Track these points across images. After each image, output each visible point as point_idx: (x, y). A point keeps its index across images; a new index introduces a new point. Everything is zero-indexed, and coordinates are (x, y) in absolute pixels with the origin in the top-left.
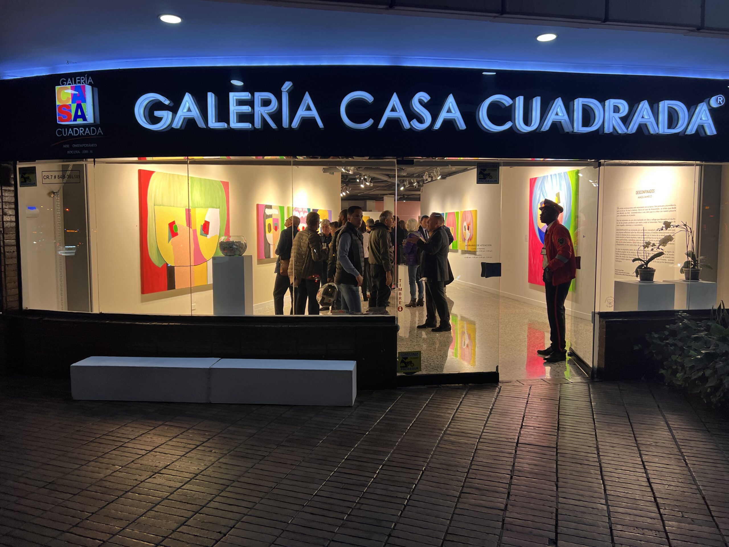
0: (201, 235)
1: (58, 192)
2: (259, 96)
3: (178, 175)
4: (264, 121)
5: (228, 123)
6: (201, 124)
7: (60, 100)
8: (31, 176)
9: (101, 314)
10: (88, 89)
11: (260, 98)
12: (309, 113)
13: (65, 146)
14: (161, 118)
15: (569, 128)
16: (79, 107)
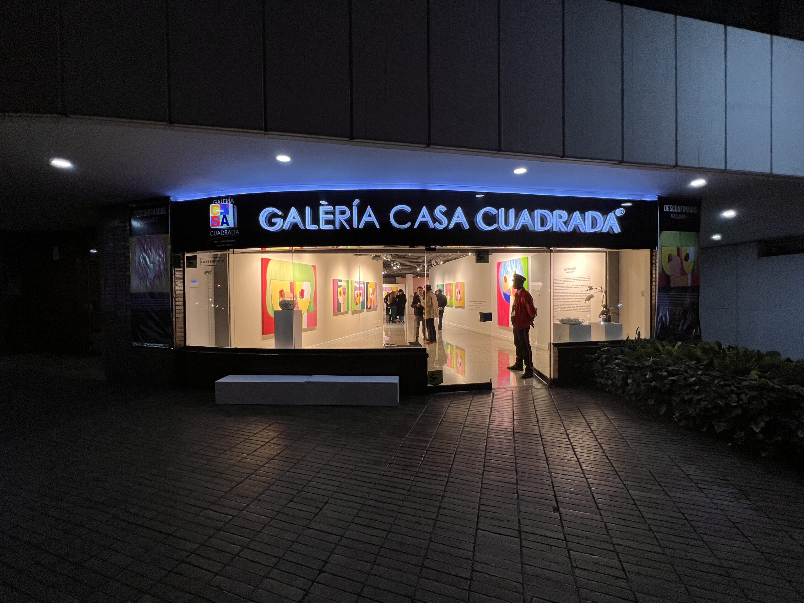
0: (299, 298)
1: (211, 271)
2: (339, 208)
3: (286, 262)
4: (341, 224)
5: (319, 226)
6: (302, 227)
7: (213, 213)
8: (193, 261)
9: (236, 348)
10: (231, 206)
11: (339, 210)
12: (369, 219)
13: (215, 242)
14: (276, 223)
15: (532, 228)
16: (225, 217)
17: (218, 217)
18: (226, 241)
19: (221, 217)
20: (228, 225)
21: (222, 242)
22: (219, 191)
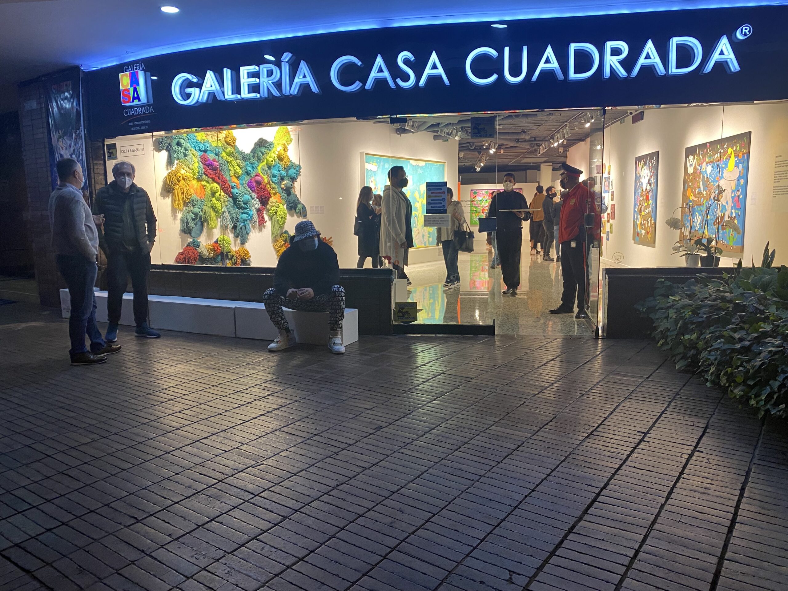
2: (264, 68)
4: (269, 90)
5: (240, 95)
6: (220, 97)
7: (123, 86)
8: (114, 151)
10: (141, 74)
11: (265, 70)
12: (304, 79)
13: (130, 124)
14: (191, 94)
15: (561, 76)
16: (135, 90)
17: (128, 90)
18: (140, 123)
19: (132, 90)
20: (139, 100)
21: (136, 123)
22: (128, 55)
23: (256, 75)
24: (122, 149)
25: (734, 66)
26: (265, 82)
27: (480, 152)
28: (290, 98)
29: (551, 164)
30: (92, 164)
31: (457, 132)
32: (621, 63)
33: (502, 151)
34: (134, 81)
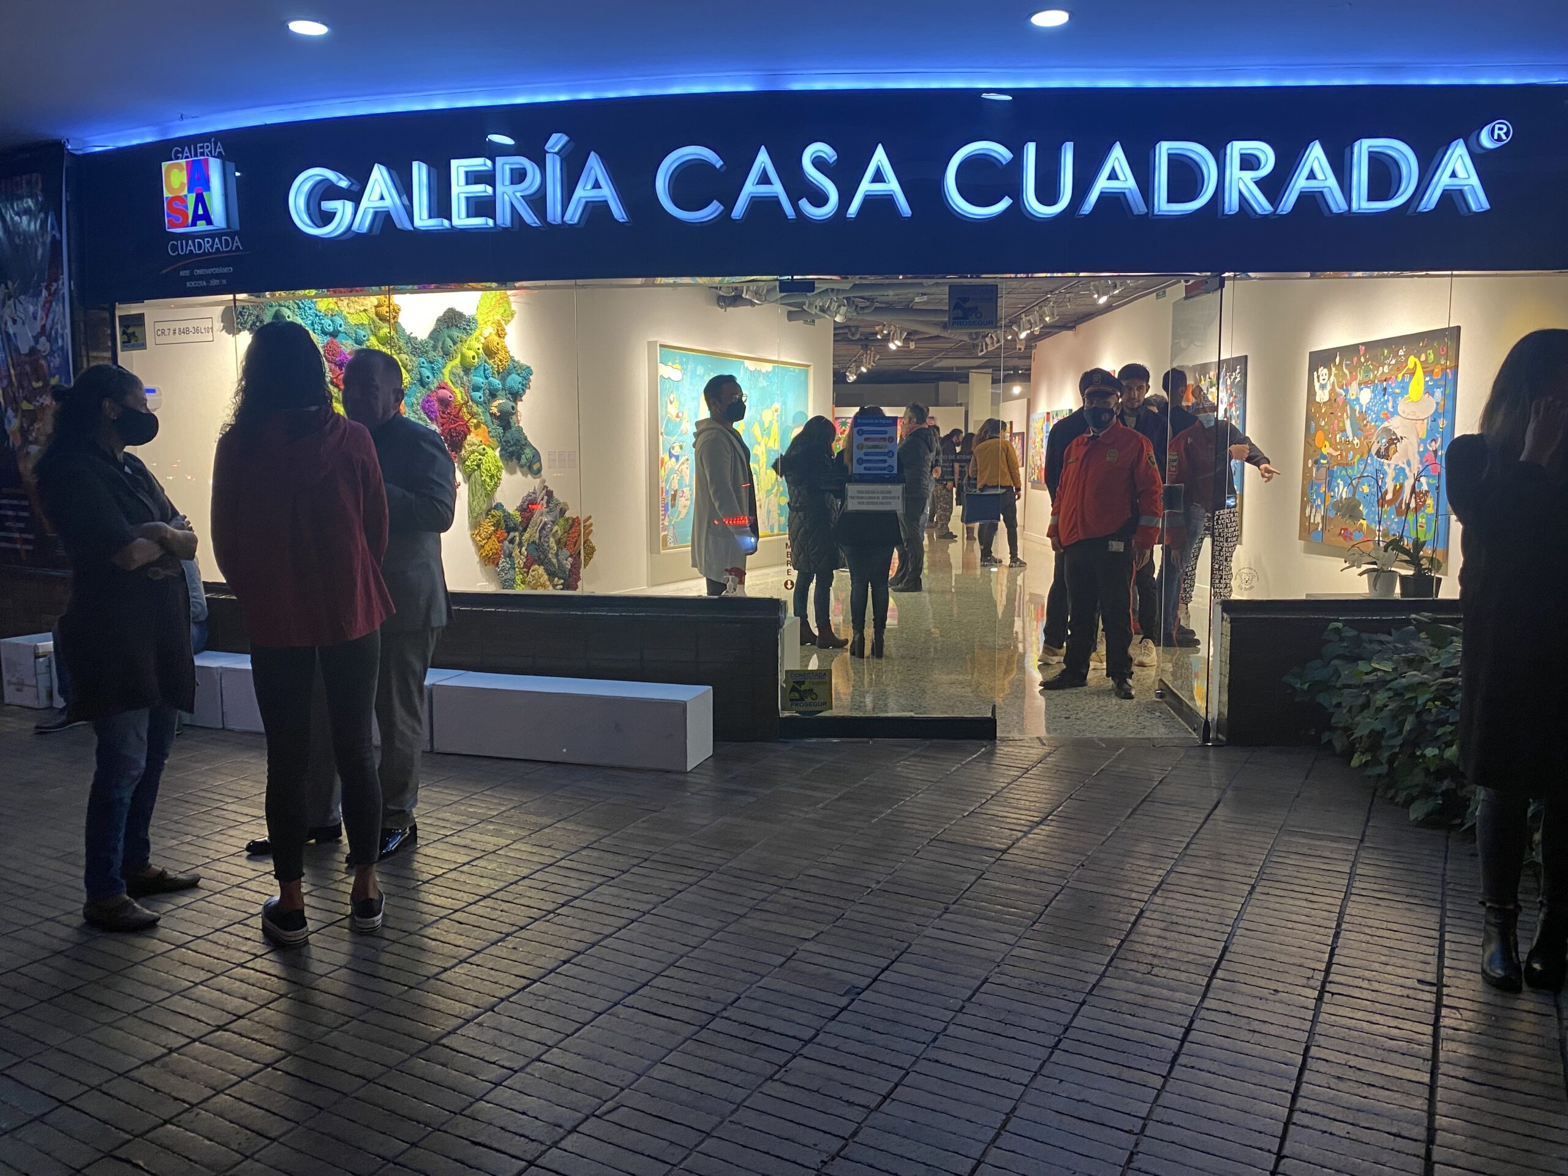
2: (506, 164)
4: (515, 212)
5: (450, 219)
6: (402, 222)
7: (170, 189)
8: (137, 331)
10: (216, 166)
11: (507, 168)
12: (595, 193)
13: (182, 273)
14: (333, 215)
15: (1138, 206)
16: (200, 199)
17: (183, 200)
18: (209, 271)
19: (191, 199)
20: (209, 222)
21: (199, 272)
22: (185, 121)
23: (487, 178)
24: (159, 326)
25: (1478, 200)
26: (508, 195)
27: (867, 346)
28: (564, 228)
29: (990, 370)
30: (85, 359)
31: (839, 306)
32: (1260, 183)
33: (912, 346)
34: (198, 180)
